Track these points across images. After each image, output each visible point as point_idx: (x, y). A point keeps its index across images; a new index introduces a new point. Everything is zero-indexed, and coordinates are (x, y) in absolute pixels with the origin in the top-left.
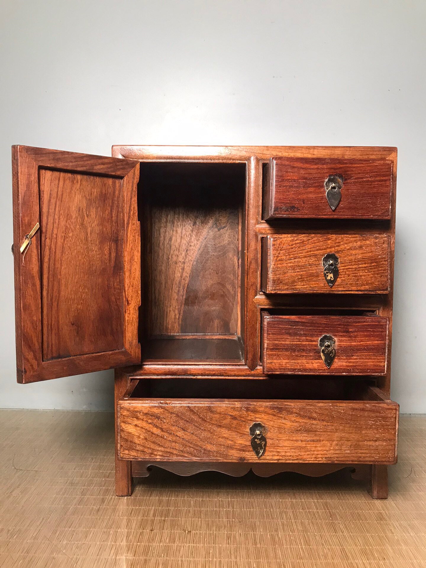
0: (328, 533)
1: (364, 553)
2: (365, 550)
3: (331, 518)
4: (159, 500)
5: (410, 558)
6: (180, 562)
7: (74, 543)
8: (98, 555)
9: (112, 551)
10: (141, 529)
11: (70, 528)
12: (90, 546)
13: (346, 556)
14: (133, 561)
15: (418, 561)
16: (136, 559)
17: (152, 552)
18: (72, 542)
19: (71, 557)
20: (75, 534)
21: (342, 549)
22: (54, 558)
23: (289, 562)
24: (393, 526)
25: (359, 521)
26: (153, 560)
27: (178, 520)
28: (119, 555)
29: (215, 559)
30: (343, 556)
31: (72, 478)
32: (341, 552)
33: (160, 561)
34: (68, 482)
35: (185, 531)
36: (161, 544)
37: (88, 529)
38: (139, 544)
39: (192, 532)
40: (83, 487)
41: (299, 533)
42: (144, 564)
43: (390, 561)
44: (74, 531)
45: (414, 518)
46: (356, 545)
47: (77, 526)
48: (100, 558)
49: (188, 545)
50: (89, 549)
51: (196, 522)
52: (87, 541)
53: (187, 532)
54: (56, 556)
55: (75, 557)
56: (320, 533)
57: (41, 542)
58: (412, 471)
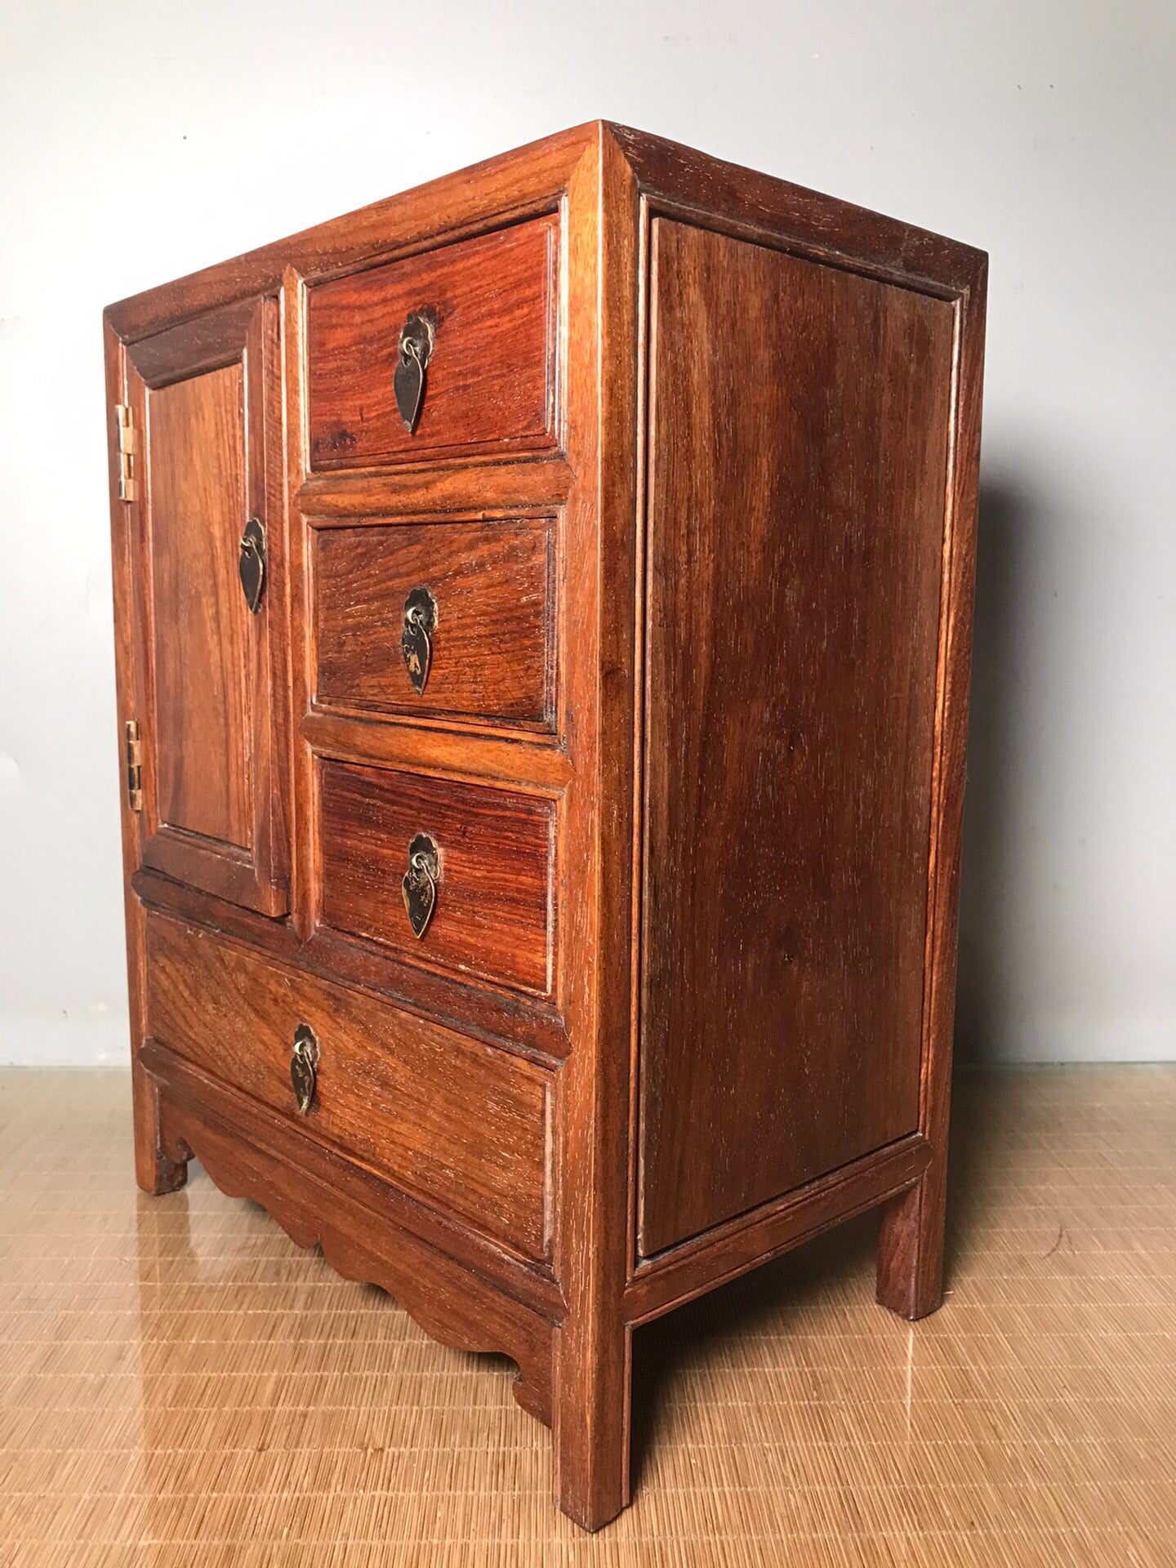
1: (910, 1506)
2: (914, 1496)
3: (815, 1393)
4: (295, 1348)
7: (11, 1497)
8: (80, 1537)
9: (127, 1522)
10: (227, 1446)
12: (60, 1507)
13: (856, 1516)
15: (1075, 1531)
16: (201, 1547)
17: (253, 1522)
21: (844, 1492)
23: (678, 1543)
24: (1002, 1412)
26: (253, 1550)
27: (348, 1411)
28: (147, 1534)
29: (448, 1541)
30: (846, 1516)
31: (33, 1284)
32: (842, 1505)
33: (275, 1549)
34: (18, 1297)
35: (366, 1449)
36: (285, 1495)
37: (60, 1451)
38: (215, 1495)
39: (386, 1449)
41: (717, 1445)
43: (989, 1532)
45: (1065, 1386)
46: (888, 1480)
47: (26, 1441)
48: (85, 1545)
49: (369, 1494)
50: (55, 1514)
51: (403, 1416)
52: (52, 1491)
53: (370, 1450)
56: (779, 1441)
58: (1061, 1236)
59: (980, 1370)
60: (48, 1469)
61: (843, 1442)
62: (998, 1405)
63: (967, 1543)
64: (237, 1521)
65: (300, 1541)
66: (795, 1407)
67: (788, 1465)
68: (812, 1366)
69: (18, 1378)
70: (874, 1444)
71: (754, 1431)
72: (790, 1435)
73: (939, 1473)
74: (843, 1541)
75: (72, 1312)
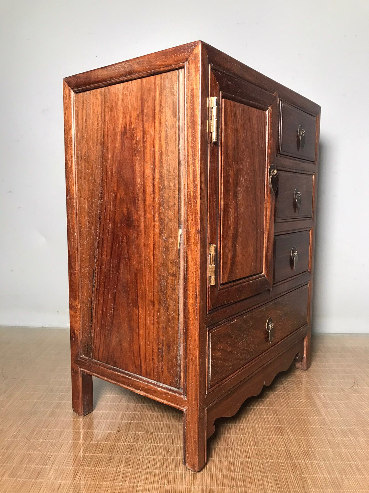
0: (276, 436)
1: (306, 454)
2: (308, 452)
3: (279, 423)
4: (127, 406)
5: (348, 459)
6: (141, 459)
7: (49, 442)
8: (69, 452)
9: (82, 449)
10: (109, 430)
11: (46, 428)
12: (63, 444)
13: (291, 457)
14: (99, 458)
15: (356, 463)
16: (103, 456)
17: (117, 450)
18: (47, 440)
19: (45, 454)
20: (50, 433)
21: (287, 450)
22: (30, 454)
23: (238, 461)
25: (304, 425)
26: (117, 457)
27: (143, 423)
28: (87, 452)
29: (172, 457)
30: (287, 456)
31: (52, 386)
32: (286, 453)
33: (123, 457)
34: (48, 389)
35: (148, 433)
36: (126, 443)
37: (62, 430)
38: (106, 443)
39: (154, 433)
40: (61, 394)
41: (250, 436)
42: (109, 461)
43: (330, 462)
44: (50, 431)
45: (354, 424)
46: (300, 447)
47: (53, 427)
48: (70, 455)
49: (149, 444)
50: (62, 446)
51: (158, 425)
52: (61, 440)
53: (149, 433)
54: (32, 452)
55: (49, 453)
56: (268, 435)
57: (20, 441)
58: (355, 383)
59: (328, 419)
60: (59, 434)
61: (287, 436)
62: (334, 429)
63: (323, 465)
64: (112, 450)
65: (130, 456)
66: (273, 427)
67: (270, 442)
68: (278, 416)
69: (50, 410)
70: (296, 437)
71: (260, 433)
72: (271, 434)
73: (315, 446)
74: (286, 463)
75: (64, 394)
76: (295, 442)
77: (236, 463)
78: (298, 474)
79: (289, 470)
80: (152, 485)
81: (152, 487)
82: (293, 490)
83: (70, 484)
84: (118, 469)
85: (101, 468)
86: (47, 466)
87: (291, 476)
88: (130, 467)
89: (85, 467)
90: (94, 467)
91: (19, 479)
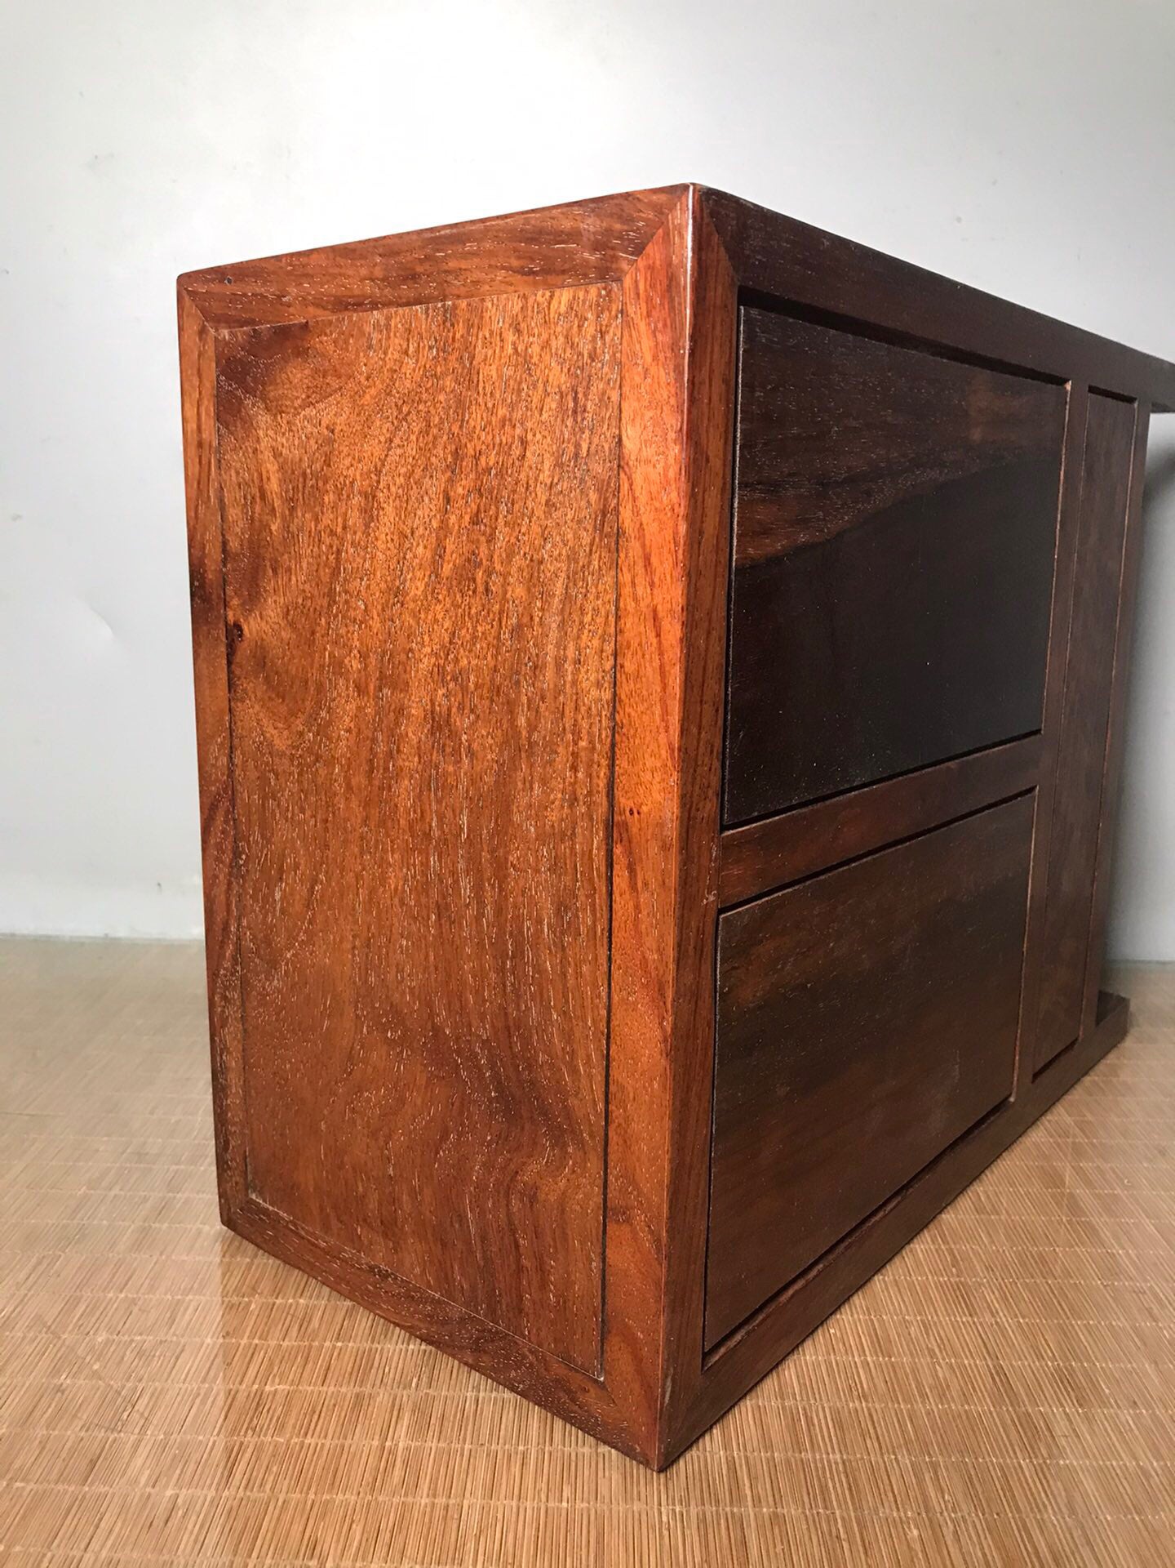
60: (168, 1315)
61: (988, 1318)
62: (1151, 1289)
63: (1131, 1422)
64: (365, 1370)
65: (431, 1391)
66: (935, 1284)
67: (932, 1338)
68: (948, 1243)
69: (133, 1227)
70: (1021, 1321)
71: (893, 1304)
72: (932, 1310)
73: (1093, 1352)
74: (997, 1414)
75: (182, 1167)
76: (1019, 1338)
77: (817, 1416)
78: (1046, 1455)
79: (1012, 1445)
80: (514, 1504)
81: (514, 1510)
82: (1035, 1518)
83: (212, 1501)
84: (388, 1444)
85: (325, 1437)
86: (122, 1434)
87: (1019, 1463)
88: (431, 1433)
89: (265, 1436)
90: (298, 1436)
91: (18, 1484)
